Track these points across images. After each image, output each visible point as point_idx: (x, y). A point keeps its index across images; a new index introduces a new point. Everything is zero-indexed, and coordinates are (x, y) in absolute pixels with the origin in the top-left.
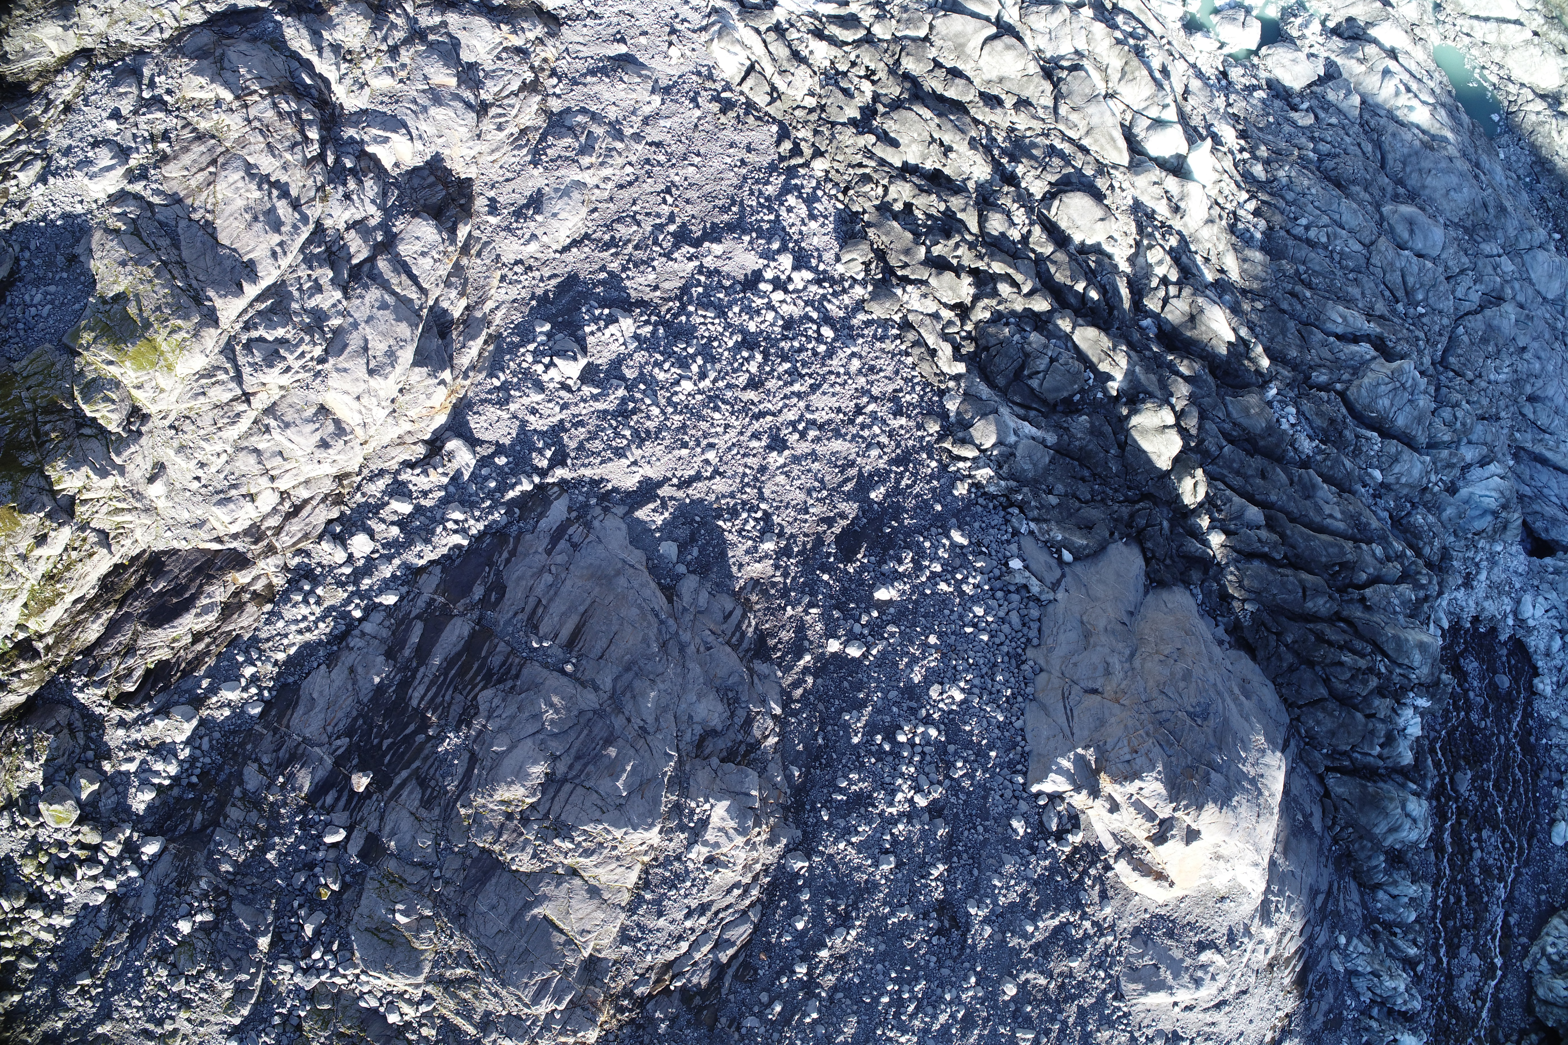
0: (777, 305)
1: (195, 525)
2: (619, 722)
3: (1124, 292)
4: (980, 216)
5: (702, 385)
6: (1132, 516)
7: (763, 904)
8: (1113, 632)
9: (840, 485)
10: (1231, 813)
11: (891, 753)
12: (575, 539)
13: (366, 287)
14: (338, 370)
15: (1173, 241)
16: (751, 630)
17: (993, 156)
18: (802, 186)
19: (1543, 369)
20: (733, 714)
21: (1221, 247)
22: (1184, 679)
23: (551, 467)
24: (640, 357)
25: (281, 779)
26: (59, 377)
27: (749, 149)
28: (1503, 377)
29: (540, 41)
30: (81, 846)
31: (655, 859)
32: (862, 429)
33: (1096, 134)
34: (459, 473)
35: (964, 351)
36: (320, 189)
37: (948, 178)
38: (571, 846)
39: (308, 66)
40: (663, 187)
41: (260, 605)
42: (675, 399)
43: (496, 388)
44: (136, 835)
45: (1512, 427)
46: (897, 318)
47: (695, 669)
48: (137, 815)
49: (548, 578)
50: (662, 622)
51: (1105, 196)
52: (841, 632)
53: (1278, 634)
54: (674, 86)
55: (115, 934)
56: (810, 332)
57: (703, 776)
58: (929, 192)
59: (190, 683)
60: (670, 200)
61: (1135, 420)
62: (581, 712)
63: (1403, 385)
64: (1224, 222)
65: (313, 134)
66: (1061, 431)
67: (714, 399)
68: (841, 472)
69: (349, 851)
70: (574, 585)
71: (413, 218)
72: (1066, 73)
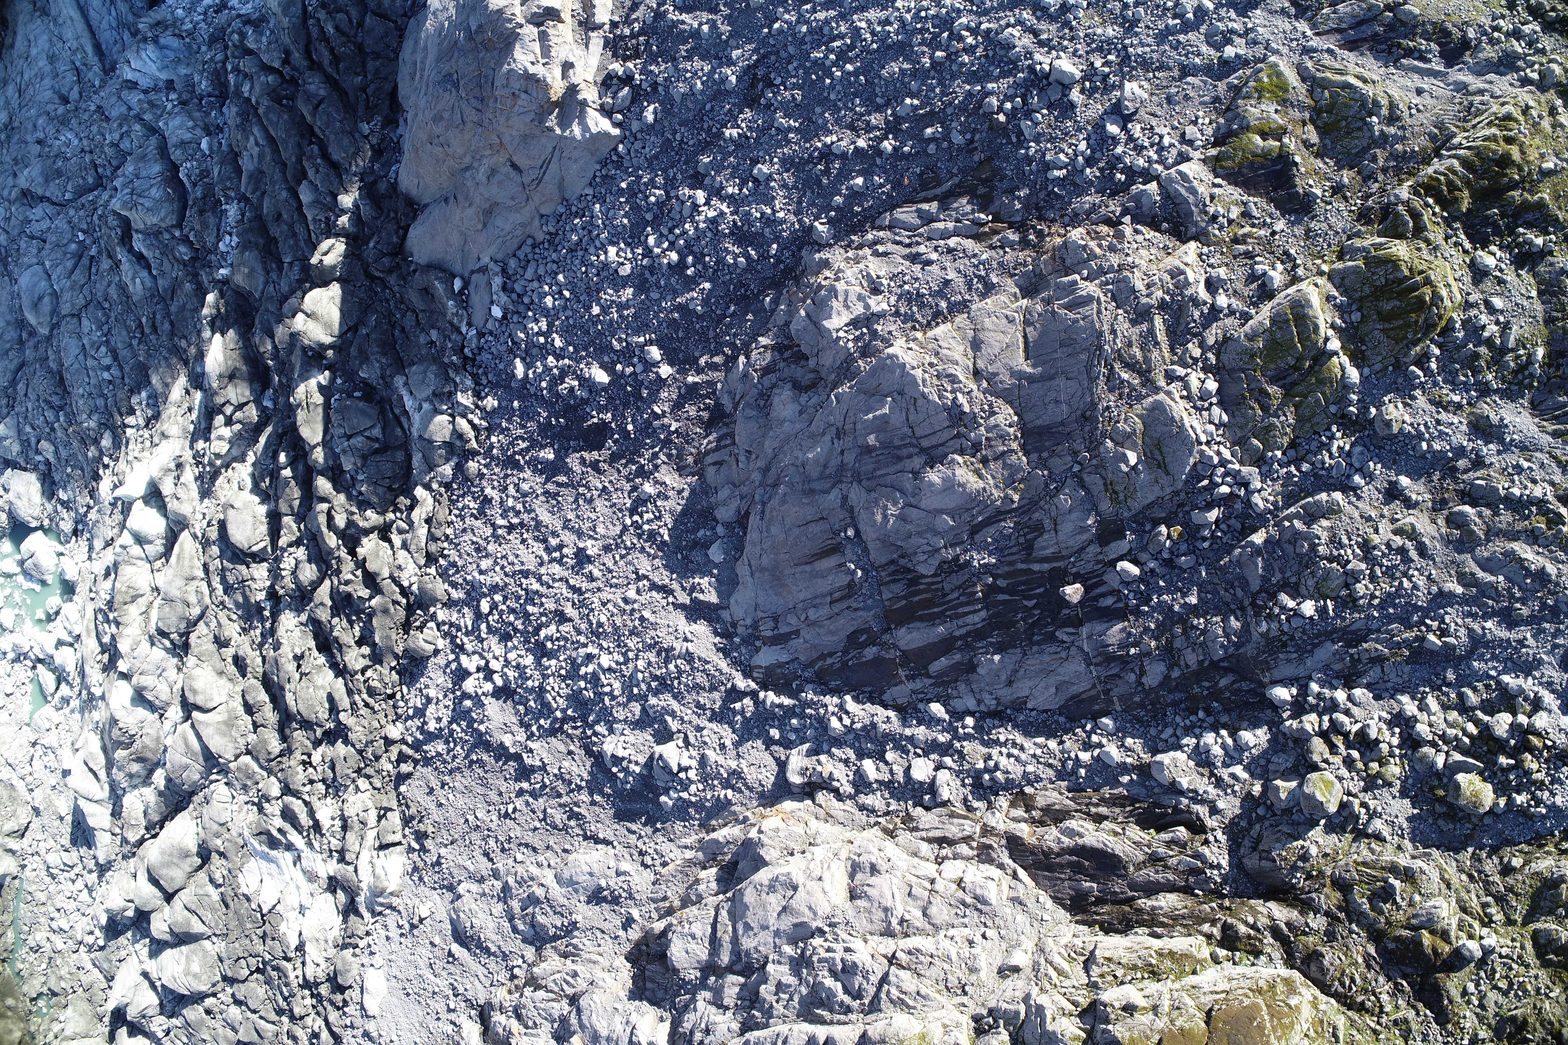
0: (501, 660)
2: (850, 458)
3: (263, 440)
4: (315, 589)
5: (596, 652)
6: (390, 271)
7: (873, 222)
8: (467, 198)
9: (567, 486)
11: (692, 253)
12: (771, 624)
14: (815, 914)
15: (200, 445)
16: (711, 438)
17: (273, 624)
18: (418, 728)
20: (774, 386)
21: (174, 410)
22: (442, 118)
23: (744, 694)
24: (620, 714)
25: (1132, 651)
27: (431, 791)
29: (501, 1010)
30: (1332, 749)
31: (914, 328)
32: (519, 512)
33: (187, 572)
34: (810, 754)
35: (408, 502)
37: (316, 637)
38: (959, 396)
40: (507, 821)
41: (1032, 797)
42: (622, 660)
43: (733, 790)
44: (1285, 715)
48: (1270, 729)
49: (812, 614)
50: (764, 504)
51: (219, 521)
52: (652, 376)
54: (444, 887)
55: (1373, 655)
56: (496, 617)
57: (828, 361)
58: (336, 640)
59: (1135, 791)
61: (328, 340)
63: (132, 194)
64: (157, 426)
66: (388, 380)
67: (596, 633)
68: (558, 494)
69: (1128, 547)
70: (799, 592)
71: (678, 969)
72: (172, 636)
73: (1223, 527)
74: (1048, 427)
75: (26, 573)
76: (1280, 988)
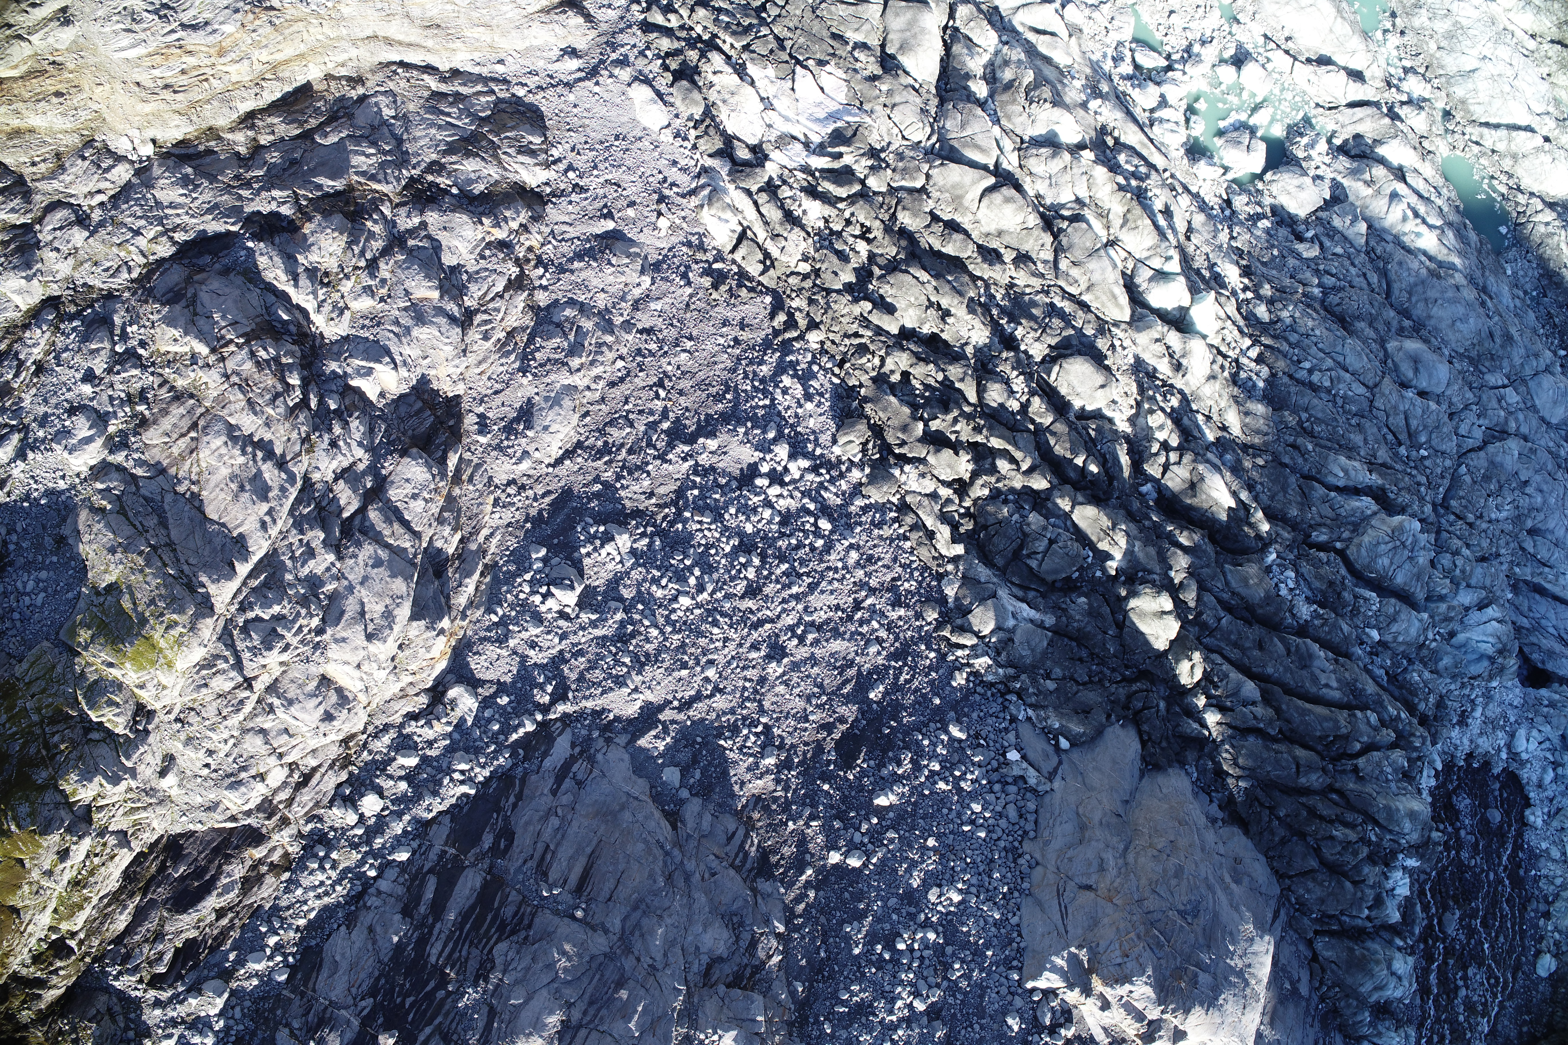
0: (774, 500)
1: (209, 809)
2: (628, 963)
3: (1125, 460)
4: (979, 384)
5: (699, 599)
6: (1129, 697)
8: (1108, 825)
9: (839, 688)
10: (1217, 1013)
11: (891, 960)
12: (580, 777)
13: (359, 545)
14: (336, 641)
15: (1175, 402)
16: (754, 849)
17: (991, 316)
18: (798, 363)
19: (1545, 502)
20: (737, 939)
21: (1223, 404)
22: (1176, 876)
23: (553, 702)
24: (637, 574)
26: (62, 681)
27: (743, 326)
28: (1504, 514)
29: (524, 228)
32: (861, 625)
33: (1098, 291)
34: (462, 720)
35: (962, 530)
36: (306, 440)
37: (945, 342)
39: (284, 297)
40: (655, 379)
41: (277, 876)
42: (674, 617)
43: (495, 624)
45: (1512, 562)
46: (895, 500)
47: (701, 899)
49: (555, 822)
50: (667, 854)
51: (1106, 357)
52: (842, 843)
53: (1272, 809)
54: (663, 261)
56: (808, 526)
57: (710, 1007)
58: (929, 363)
59: (217, 957)
60: (662, 393)
61: (1133, 603)
62: (593, 957)
63: (1403, 543)
64: (1226, 374)
65: (294, 380)
66: (1059, 613)
67: (712, 612)
68: (840, 674)
70: (580, 825)
71: (401, 457)
72: (1066, 223)
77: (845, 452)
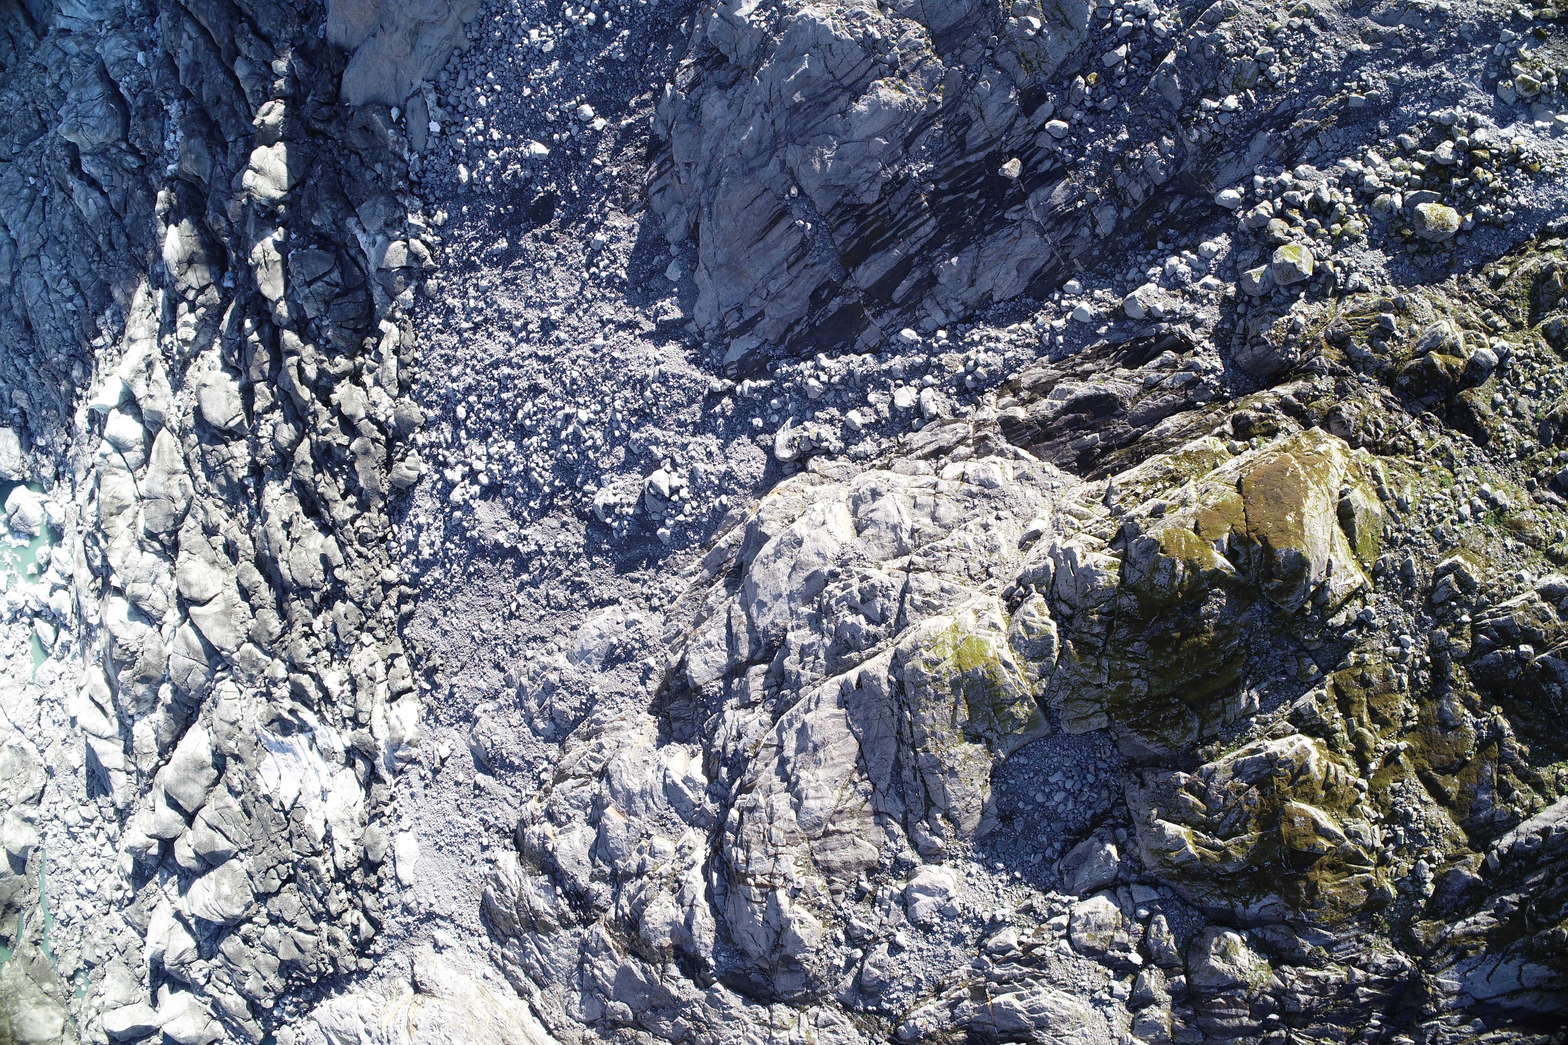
0: (484, 458)
1: (1028, 479)
2: (780, 124)
4: (294, 451)
5: (574, 411)
6: (330, 120)
8: (392, 23)
9: (523, 267)
11: (605, 9)
12: (736, 315)
13: (766, 632)
14: (824, 557)
15: (168, 338)
16: (651, 169)
17: (258, 501)
18: (413, 562)
20: (700, 97)
21: (138, 315)
23: (722, 394)
24: (605, 463)
25: (1080, 204)
26: (1064, 682)
27: (434, 622)
29: (533, 821)
30: (1291, 222)
32: (482, 309)
34: (793, 425)
35: (375, 340)
36: (755, 756)
37: (302, 502)
39: (709, 893)
40: (513, 622)
41: (1018, 381)
42: (599, 408)
43: (727, 494)
44: (1239, 215)
46: (407, 399)
48: (1229, 235)
50: (710, 205)
51: (194, 409)
52: (588, 133)
54: (461, 719)
55: (1305, 129)
56: (474, 419)
57: (746, 49)
58: (322, 495)
59: (1115, 337)
61: (278, 194)
65: (734, 814)
66: (340, 224)
67: (571, 392)
68: (516, 278)
69: (1052, 108)
70: (757, 271)
71: (700, 688)
72: (161, 537)
73: (1135, 60)
74: (955, 26)
75: (14, 531)
76: (1304, 441)
77: (418, 463)
